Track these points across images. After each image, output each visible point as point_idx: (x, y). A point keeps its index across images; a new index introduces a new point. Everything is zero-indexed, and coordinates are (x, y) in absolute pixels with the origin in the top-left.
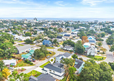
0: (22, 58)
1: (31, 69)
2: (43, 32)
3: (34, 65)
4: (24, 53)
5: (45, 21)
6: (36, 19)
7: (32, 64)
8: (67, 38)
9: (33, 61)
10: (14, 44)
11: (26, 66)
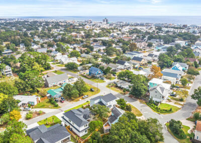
0: (48, 95)
1: (52, 113)
2: (103, 49)
3: (60, 107)
4: (56, 87)
5: (121, 24)
6: (107, 21)
7: (56, 106)
8: (136, 64)
9: (61, 101)
10: (51, 69)
11: (48, 107)
